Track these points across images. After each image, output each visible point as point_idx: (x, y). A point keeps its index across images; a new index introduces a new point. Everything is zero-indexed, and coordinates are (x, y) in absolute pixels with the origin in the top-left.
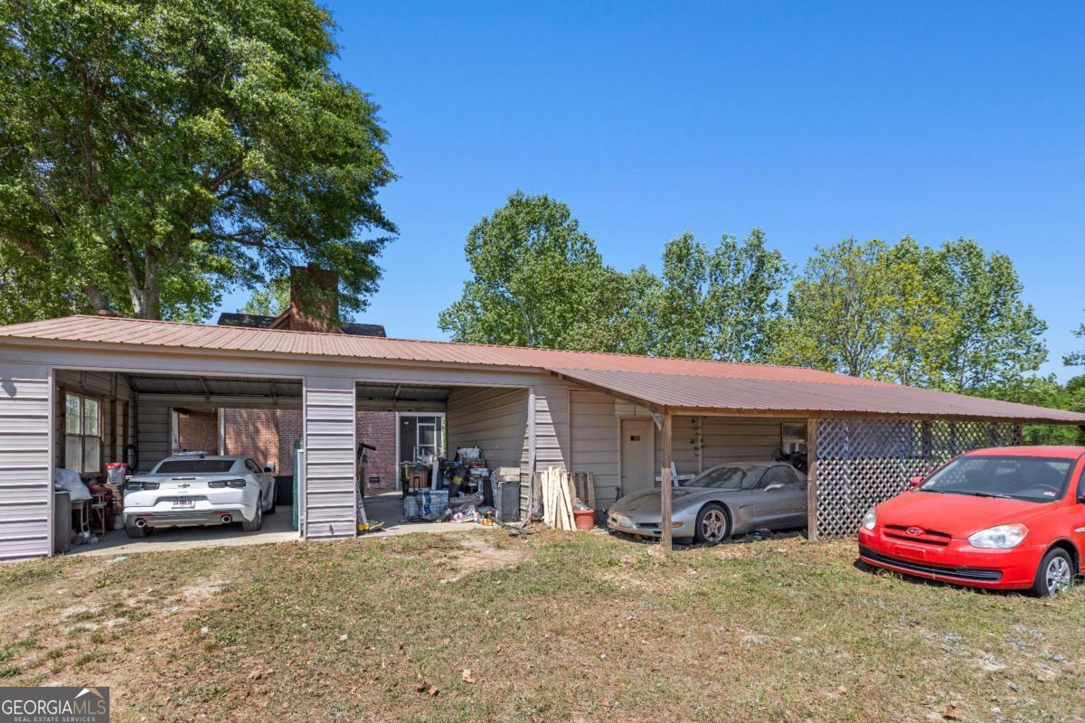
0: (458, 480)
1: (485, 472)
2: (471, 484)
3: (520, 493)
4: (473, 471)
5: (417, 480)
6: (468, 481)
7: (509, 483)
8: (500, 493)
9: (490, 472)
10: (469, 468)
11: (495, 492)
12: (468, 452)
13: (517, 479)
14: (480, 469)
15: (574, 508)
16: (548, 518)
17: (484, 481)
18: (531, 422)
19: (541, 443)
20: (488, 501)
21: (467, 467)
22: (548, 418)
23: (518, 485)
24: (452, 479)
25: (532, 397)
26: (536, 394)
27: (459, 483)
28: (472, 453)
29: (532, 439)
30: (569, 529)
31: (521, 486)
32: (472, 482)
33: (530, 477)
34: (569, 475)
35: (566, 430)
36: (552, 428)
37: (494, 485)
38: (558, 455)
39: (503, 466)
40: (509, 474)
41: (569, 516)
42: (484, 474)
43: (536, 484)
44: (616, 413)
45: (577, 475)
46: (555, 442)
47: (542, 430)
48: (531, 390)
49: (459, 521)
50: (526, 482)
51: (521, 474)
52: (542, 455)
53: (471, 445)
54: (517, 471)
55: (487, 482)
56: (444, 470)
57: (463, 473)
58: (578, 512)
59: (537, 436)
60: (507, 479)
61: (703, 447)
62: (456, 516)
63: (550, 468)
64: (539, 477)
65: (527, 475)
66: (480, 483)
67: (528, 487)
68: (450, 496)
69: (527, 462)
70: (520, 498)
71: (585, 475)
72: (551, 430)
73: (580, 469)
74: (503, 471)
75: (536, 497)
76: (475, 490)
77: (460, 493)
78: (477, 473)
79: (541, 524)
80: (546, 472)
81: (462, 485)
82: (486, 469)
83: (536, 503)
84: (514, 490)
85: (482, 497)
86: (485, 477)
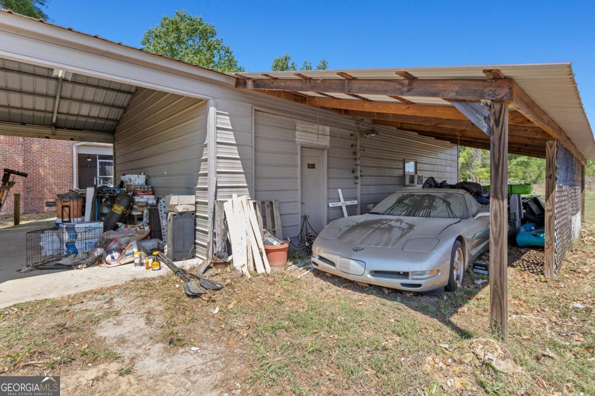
0: (118, 209)
1: (151, 200)
2: (134, 213)
3: (195, 225)
4: (137, 199)
5: (67, 209)
6: (132, 209)
7: (181, 214)
8: (170, 226)
9: (158, 201)
10: (133, 195)
11: (164, 223)
12: (133, 179)
13: (192, 208)
14: (145, 197)
15: (265, 243)
16: (239, 259)
17: (150, 210)
18: (210, 140)
19: (223, 166)
20: (156, 233)
21: (130, 194)
22: (230, 138)
23: (192, 216)
24: (111, 207)
25: (212, 110)
26: (217, 107)
27: (119, 213)
28: (138, 180)
29: (212, 161)
30: (263, 271)
31: (197, 216)
32: (136, 210)
33: (211, 206)
34: (255, 204)
35: (250, 152)
36: (235, 150)
37: (162, 214)
38: (242, 180)
39: (175, 194)
40: (181, 203)
41: (261, 254)
42: (150, 202)
43: (219, 216)
44: (297, 140)
45: (263, 203)
46: (238, 167)
47: (224, 152)
48: (211, 102)
49: (114, 264)
50: (205, 212)
51: (197, 203)
52: (224, 181)
53: (137, 171)
54: (192, 199)
55: (154, 211)
56: (102, 198)
57: (125, 201)
58: (269, 247)
59: (218, 158)
60: (180, 209)
61: (361, 176)
62: (109, 258)
63: (235, 195)
64: (222, 207)
65: (206, 204)
66: (146, 212)
67: (206, 218)
68: (106, 229)
69: (206, 189)
70: (195, 230)
71: (271, 203)
72: (234, 152)
73: (265, 197)
74: (174, 200)
75: (218, 230)
76: (140, 219)
77: (120, 224)
78: (141, 200)
79: (228, 269)
80: (230, 200)
81: (123, 214)
82: (153, 197)
83: (218, 239)
84: (188, 222)
85: (147, 228)
86: (152, 206)
